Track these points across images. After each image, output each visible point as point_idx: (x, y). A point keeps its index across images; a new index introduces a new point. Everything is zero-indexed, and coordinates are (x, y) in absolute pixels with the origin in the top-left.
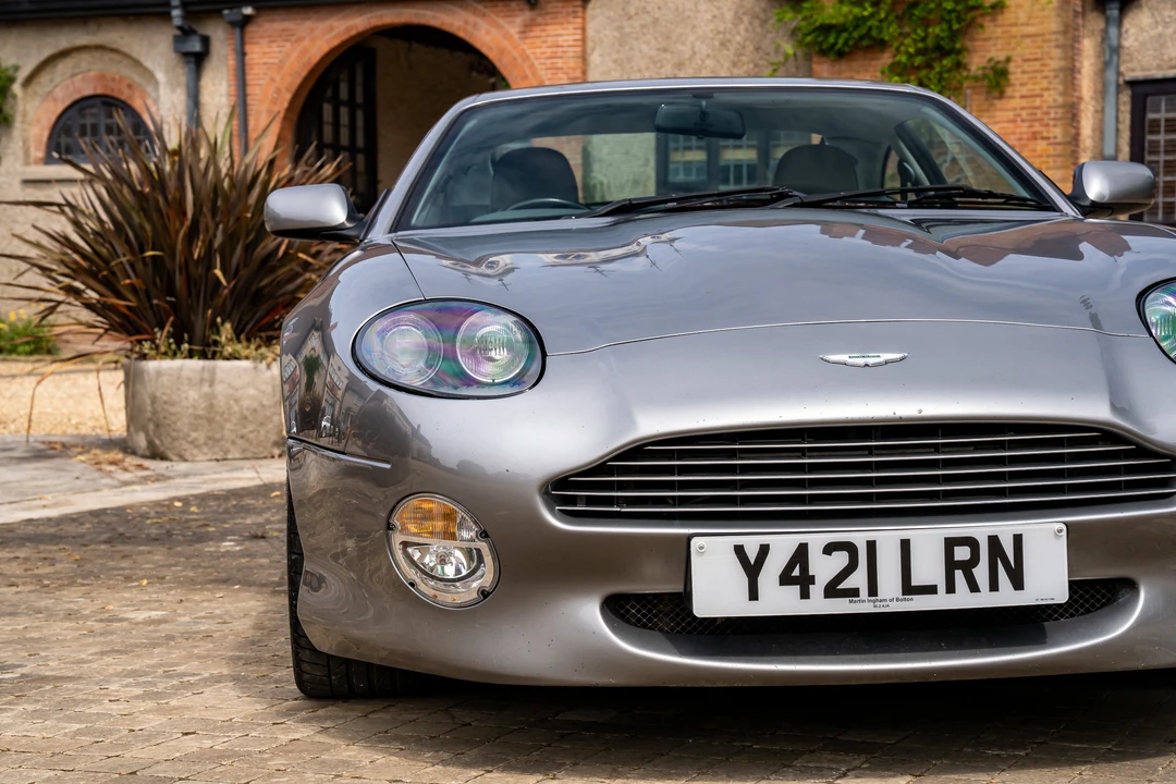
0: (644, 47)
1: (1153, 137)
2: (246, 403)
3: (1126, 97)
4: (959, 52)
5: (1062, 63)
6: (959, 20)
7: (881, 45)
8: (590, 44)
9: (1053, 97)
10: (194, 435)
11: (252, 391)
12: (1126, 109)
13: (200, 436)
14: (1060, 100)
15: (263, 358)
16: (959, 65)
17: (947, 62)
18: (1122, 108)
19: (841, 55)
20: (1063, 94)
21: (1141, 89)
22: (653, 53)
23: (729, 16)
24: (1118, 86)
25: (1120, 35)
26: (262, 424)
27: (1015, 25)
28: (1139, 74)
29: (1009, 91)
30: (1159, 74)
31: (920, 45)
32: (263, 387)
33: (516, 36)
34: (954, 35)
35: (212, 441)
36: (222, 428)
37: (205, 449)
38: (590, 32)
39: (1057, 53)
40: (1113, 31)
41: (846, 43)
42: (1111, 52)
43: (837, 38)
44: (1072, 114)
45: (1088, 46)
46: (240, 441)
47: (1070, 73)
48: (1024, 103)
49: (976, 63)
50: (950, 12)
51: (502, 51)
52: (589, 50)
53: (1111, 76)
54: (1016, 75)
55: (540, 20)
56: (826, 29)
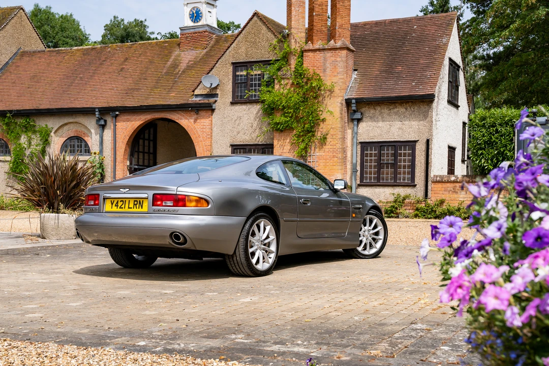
0: (229, 127)
1: (366, 158)
2: (66, 225)
3: (359, 147)
4: (313, 132)
5: (341, 136)
6: (313, 123)
7: (292, 129)
8: (213, 125)
9: (339, 146)
10: (52, 233)
11: (68, 222)
12: (359, 150)
13: (54, 233)
14: (341, 147)
15: (71, 214)
16: (313, 136)
17: (310, 134)
18: (358, 149)
19: (281, 131)
20: (341, 145)
21: (363, 145)
22: (231, 128)
23: (252, 118)
24: (357, 143)
25: (357, 129)
26: (70, 230)
27: (329, 125)
28: (363, 141)
29: (327, 143)
30: (368, 141)
31: (302, 129)
32: (71, 221)
33: (193, 122)
34: (312, 127)
35: (57, 234)
36: (60, 231)
37: (55, 236)
38: (213, 122)
39: (340, 133)
40: (355, 128)
41: (283, 127)
42: (355, 134)
43: (280, 126)
44: (344, 151)
45: (349, 132)
46: (64, 234)
47: (344, 139)
48: (331, 147)
49: (319, 135)
50: (311, 120)
51: (188, 126)
52: (213, 127)
53: (355, 140)
54: (329, 140)
55: (199, 118)
56: (277, 124)
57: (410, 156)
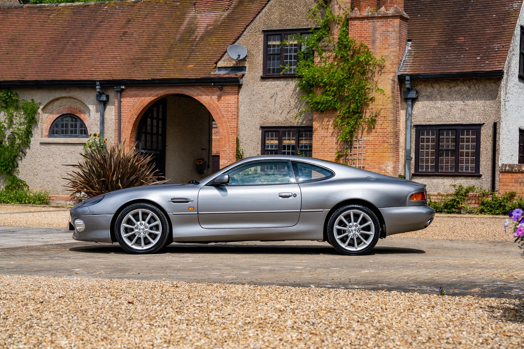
0: (258, 105)
1: (422, 144)
3: (414, 130)
4: (360, 113)
5: (393, 118)
6: (360, 102)
7: (335, 110)
8: (240, 103)
9: (390, 129)
12: (414, 134)
14: (392, 130)
16: (361, 117)
17: (356, 116)
19: (322, 112)
20: (393, 128)
21: (419, 128)
24: (411, 126)
25: (412, 110)
27: (378, 105)
28: (418, 123)
29: (377, 127)
30: (424, 123)
31: (347, 110)
33: (216, 100)
34: (359, 108)
38: (240, 99)
39: (391, 115)
40: (410, 109)
41: (324, 107)
42: (409, 116)
43: (321, 106)
44: (396, 135)
45: (403, 113)
47: (396, 121)
48: (381, 130)
49: (367, 115)
50: (357, 100)
51: (210, 105)
52: (240, 105)
53: (409, 123)
54: (379, 121)
55: (224, 94)
56: (318, 103)
57: (474, 142)
